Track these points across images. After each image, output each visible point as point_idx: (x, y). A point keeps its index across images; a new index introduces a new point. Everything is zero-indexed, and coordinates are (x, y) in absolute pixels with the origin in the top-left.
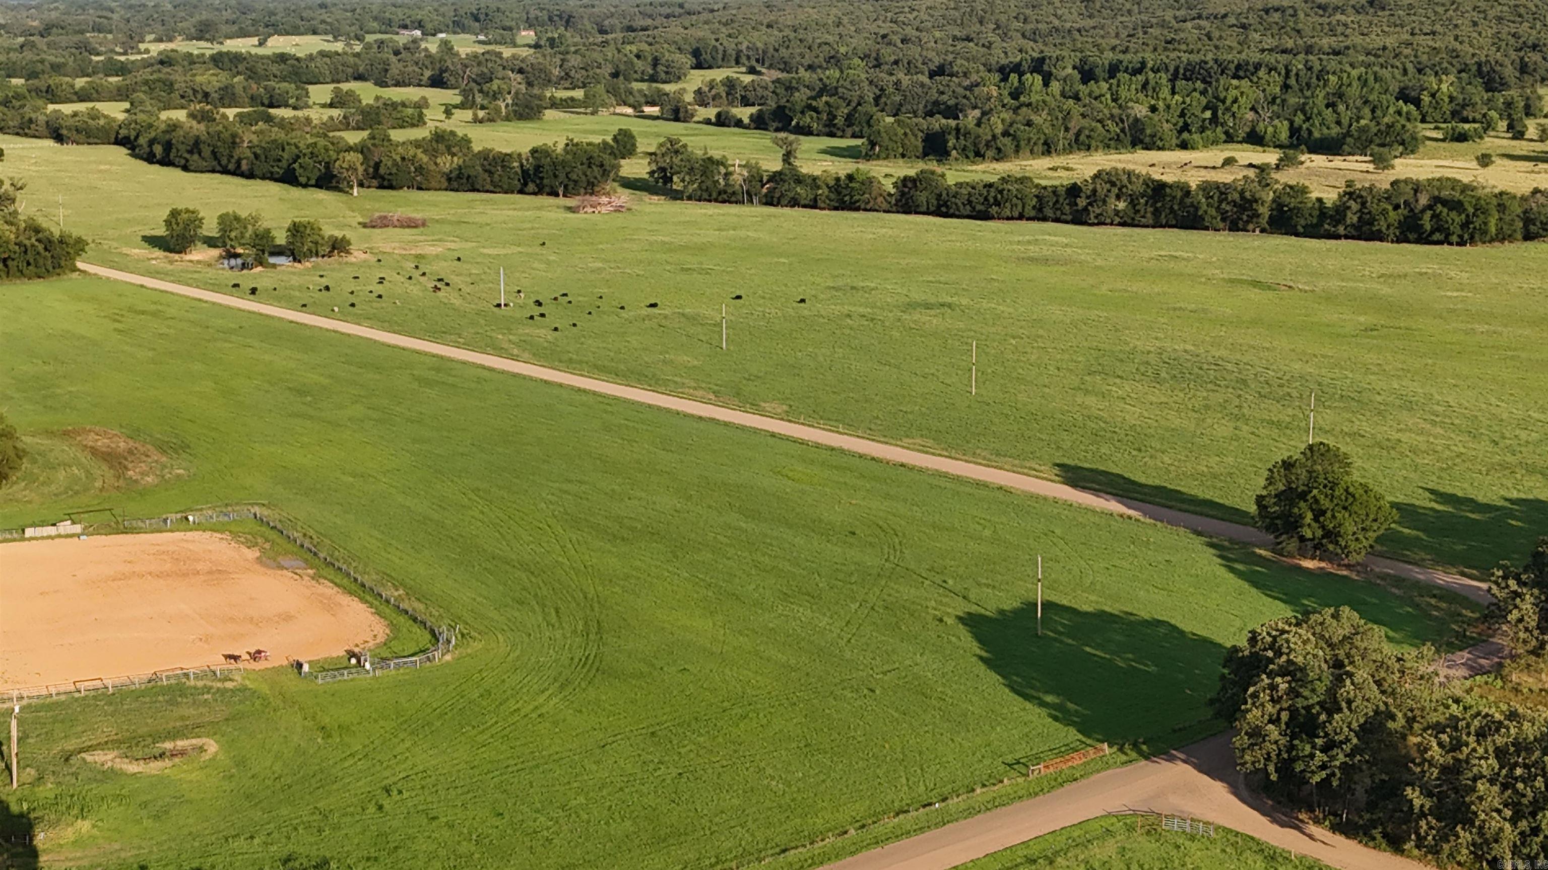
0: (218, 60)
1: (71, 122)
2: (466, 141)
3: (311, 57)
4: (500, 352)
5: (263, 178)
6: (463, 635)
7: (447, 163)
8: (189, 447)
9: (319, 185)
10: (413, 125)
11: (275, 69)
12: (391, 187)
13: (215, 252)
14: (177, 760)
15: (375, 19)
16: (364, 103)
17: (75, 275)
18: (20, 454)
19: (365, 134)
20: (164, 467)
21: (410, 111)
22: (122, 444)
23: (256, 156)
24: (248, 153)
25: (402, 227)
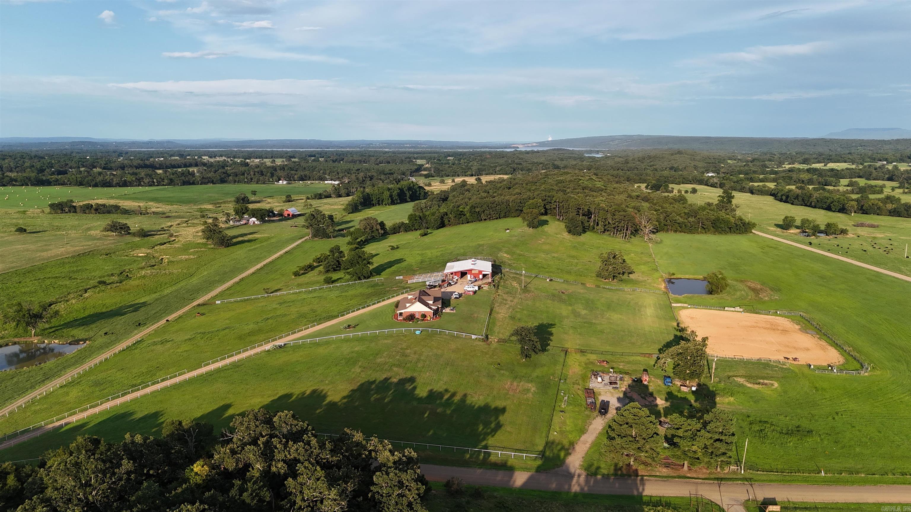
0: (808, 170)
1: (757, 188)
2: (899, 199)
3: (843, 170)
4: (901, 272)
5: (819, 208)
6: (873, 368)
7: (890, 206)
8: (780, 290)
9: (839, 211)
10: (878, 193)
11: (829, 173)
12: (867, 214)
13: (798, 231)
14: (764, 386)
15: (869, 158)
16: (860, 185)
17: (751, 234)
18: (727, 285)
19: (859, 196)
20: (771, 295)
21: (878, 189)
22: (759, 287)
23: (818, 201)
24: (815, 200)
25: (869, 227)
